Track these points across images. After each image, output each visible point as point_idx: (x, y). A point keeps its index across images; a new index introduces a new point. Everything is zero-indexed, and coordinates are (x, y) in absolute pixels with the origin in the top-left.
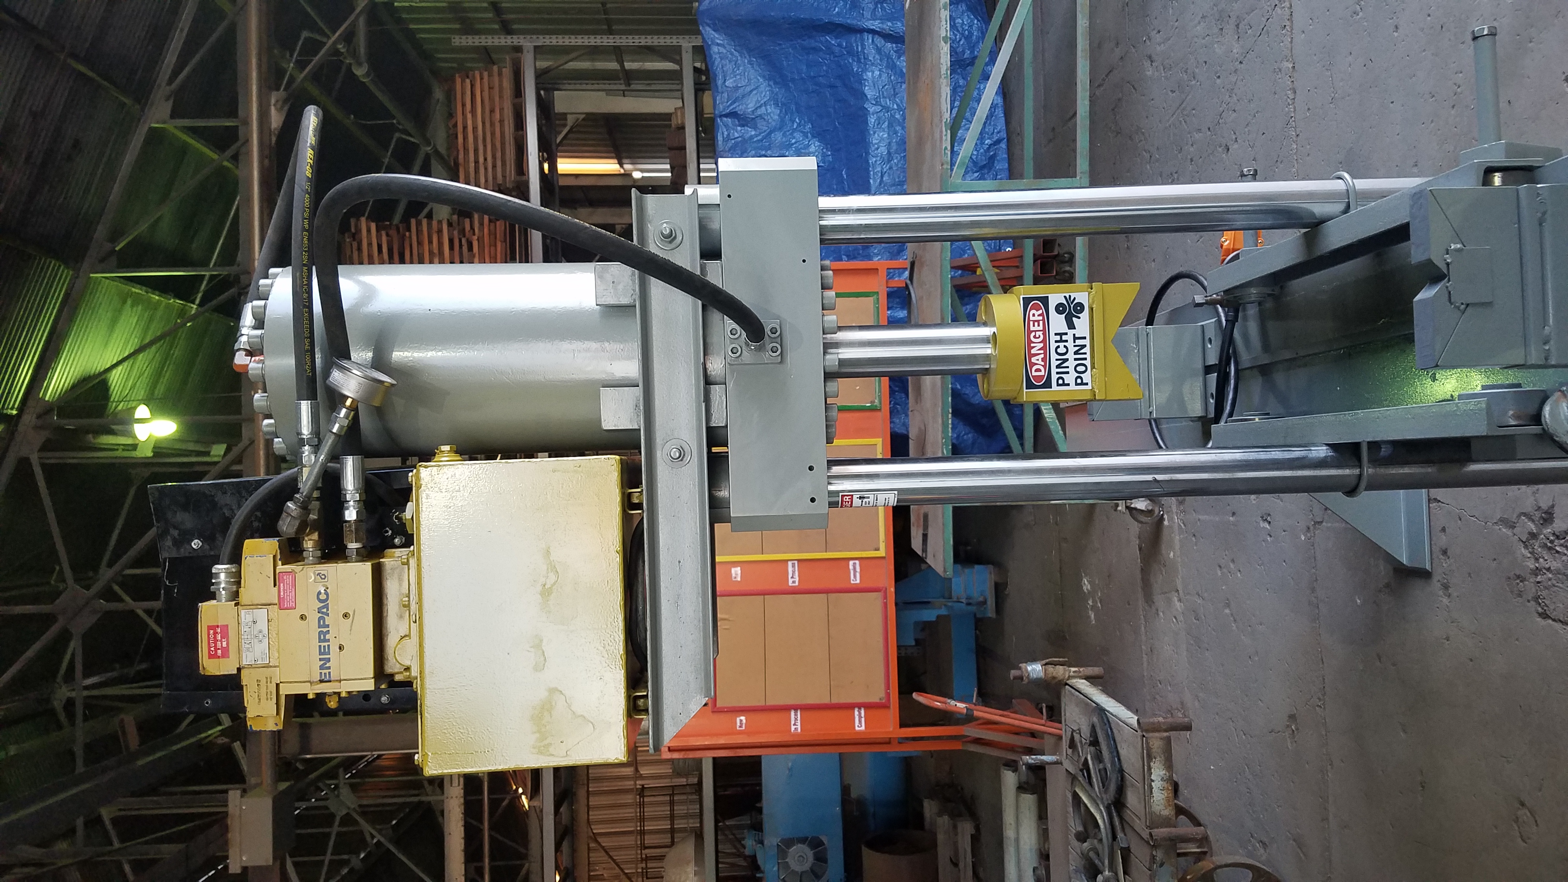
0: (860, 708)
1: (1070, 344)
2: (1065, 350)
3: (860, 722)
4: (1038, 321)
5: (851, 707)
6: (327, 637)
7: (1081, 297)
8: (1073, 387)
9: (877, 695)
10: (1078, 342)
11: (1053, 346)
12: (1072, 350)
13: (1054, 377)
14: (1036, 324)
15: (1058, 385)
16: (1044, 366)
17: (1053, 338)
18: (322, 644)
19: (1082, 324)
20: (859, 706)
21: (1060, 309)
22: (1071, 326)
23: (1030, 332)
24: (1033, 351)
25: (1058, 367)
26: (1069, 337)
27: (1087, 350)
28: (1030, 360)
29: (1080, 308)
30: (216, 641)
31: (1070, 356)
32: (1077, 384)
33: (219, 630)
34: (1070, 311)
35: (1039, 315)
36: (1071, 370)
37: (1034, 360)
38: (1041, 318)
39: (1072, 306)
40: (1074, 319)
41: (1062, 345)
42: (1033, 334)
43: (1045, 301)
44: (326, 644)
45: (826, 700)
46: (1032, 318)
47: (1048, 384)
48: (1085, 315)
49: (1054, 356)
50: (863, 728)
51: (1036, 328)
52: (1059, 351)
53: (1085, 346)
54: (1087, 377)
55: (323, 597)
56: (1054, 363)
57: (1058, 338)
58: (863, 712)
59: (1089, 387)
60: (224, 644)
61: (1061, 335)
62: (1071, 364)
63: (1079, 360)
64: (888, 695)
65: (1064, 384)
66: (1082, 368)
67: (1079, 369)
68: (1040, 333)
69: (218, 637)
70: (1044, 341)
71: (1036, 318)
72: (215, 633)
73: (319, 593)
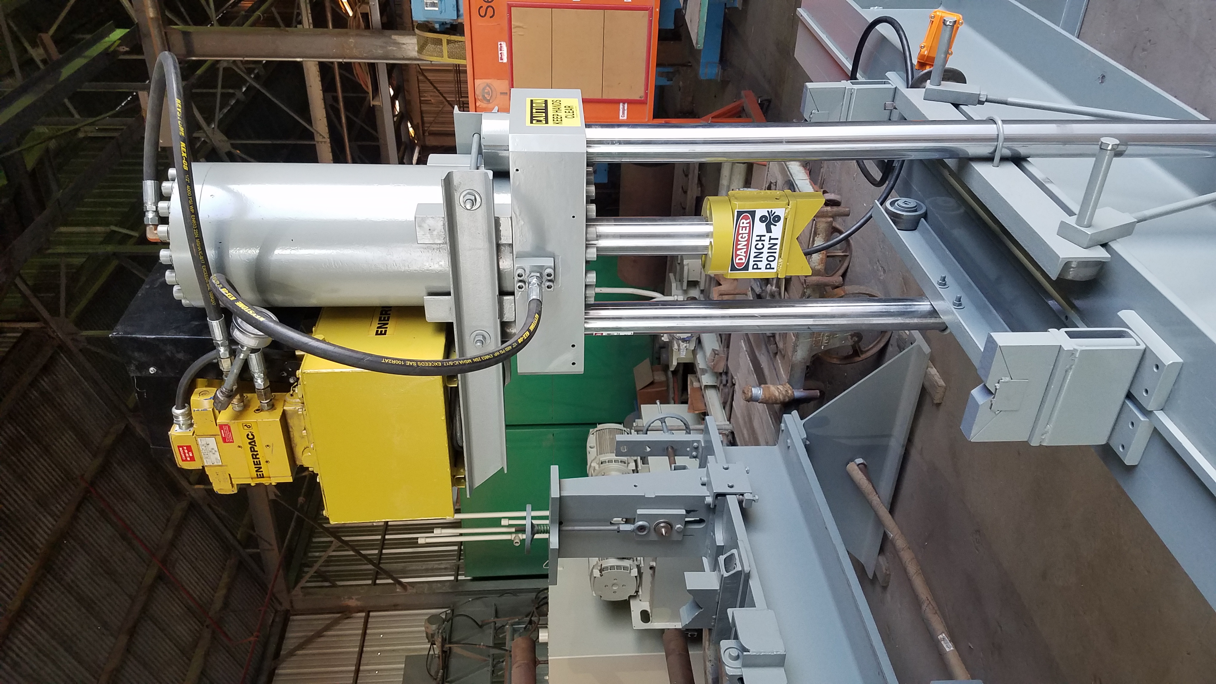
0: (624, 103)
1: (766, 243)
2: (762, 246)
3: (623, 113)
4: (746, 227)
5: (617, 102)
6: (258, 456)
7: (780, 212)
8: (763, 270)
9: (638, 93)
10: (772, 242)
11: (754, 243)
12: (767, 246)
13: (751, 263)
14: (744, 229)
15: (753, 269)
16: (746, 257)
17: (755, 238)
18: (255, 460)
19: (777, 230)
20: (624, 102)
21: (763, 219)
22: (769, 230)
23: (739, 234)
24: (739, 247)
25: (755, 257)
26: (767, 238)
27: (778, 247)
28: (736, 253)
30: (184, 453)
31: (765, 250)
32: (766, 268)
33: (185, 448)
34: (770, 221)
35: (747, 223)
36: (764, 259)
37: (738, 252)
38: (748, 225)
39: (772, 217)
40: (772, 226)
41: (760, 243)
42: (741, 235)
43: (753, 214)
44: (258, 460)
45: (598, 96)
46: (741, 225)
47: (746, 268)
48: (780, 224)
49: (753, 250)
50: (625, 118)
51: (744, 231)
52: (758, 247)
53: (776, 244)
54: (774, 264)
55: (250, 437)
56: (753, 255)
57: (758, 238)
58: (626, 105)
59: (775, 270)
60: (191, 455)
61: (761, 236)
62: (765, 255)
63: (771, 254)
64: (646, 94)
65: (757, 268)
66: (772, 259)
67: (770, 259)
68: (746, 235)
69: (186, 451)
70: (748, 240)
71: (745, 225)
72: (183, 449)
73: (248, 435)
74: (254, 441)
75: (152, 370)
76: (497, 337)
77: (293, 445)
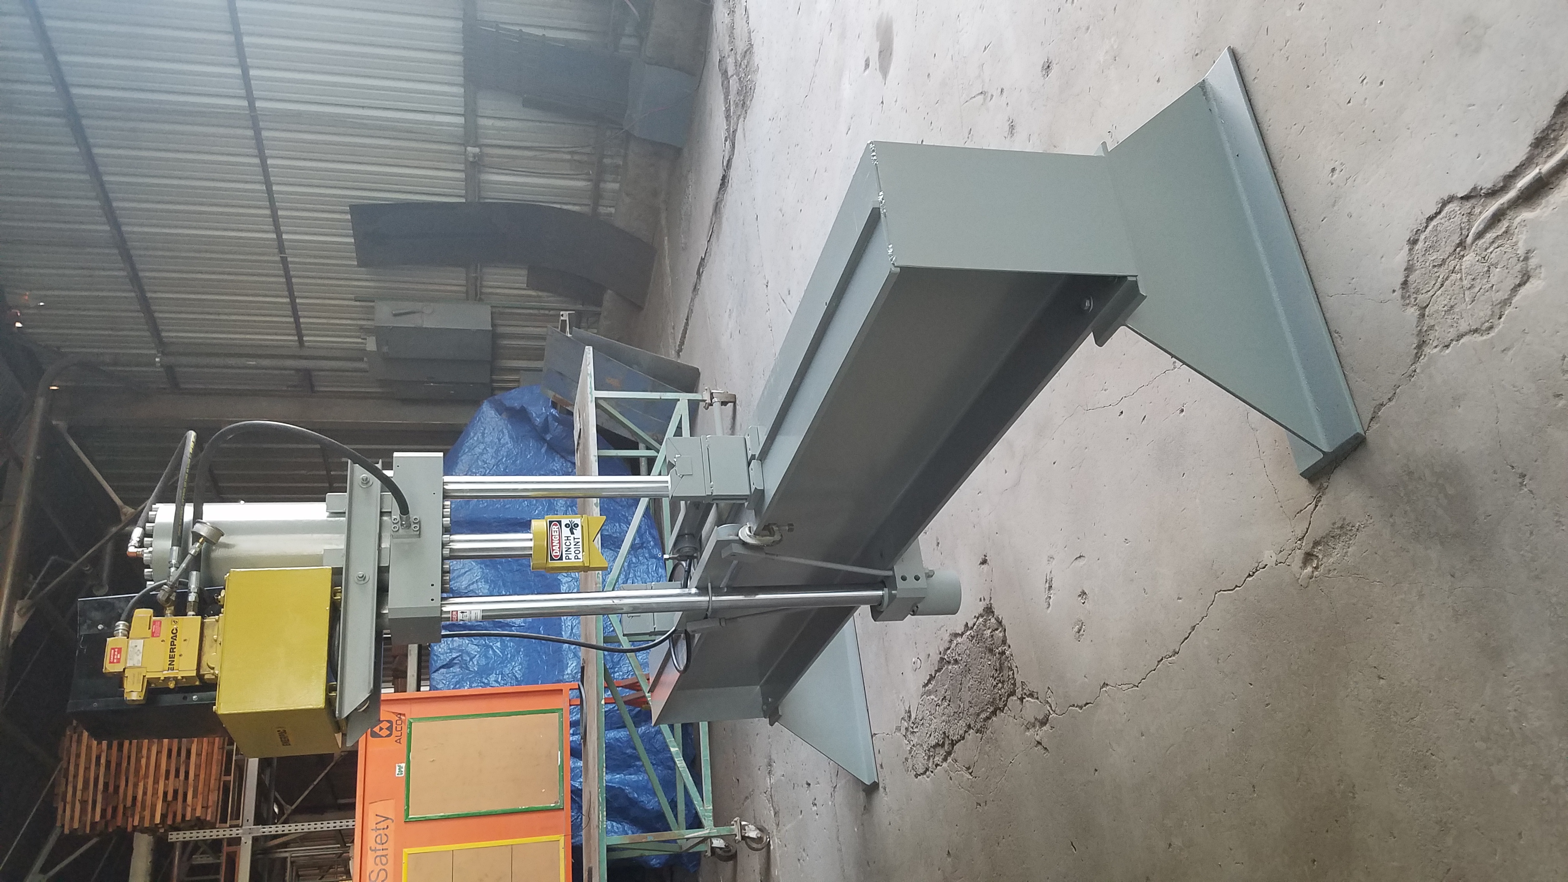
1: (572, 541)
2: (569, 544)
7: (577, 521)
8: (573, 560)
10: (576, 540)
11: (564, 542)
12: (573, 544)
13: (564, 556)
14: (555, 532)
15: (566, 559)
16: (559, 551)
17: (564, 538)
18: (171, 654)
19: (578, 532)
21: (567, 526)
22: (572, 533)
23: (552, 536)
24: (554, 544)
25: (566, 551)
26: (572, 538)
27: (580, 544)
28: (552, 548)
29: (576, 525)
30: (114, 655)
31: (572, 546)
32: (575, 559)
33: (116, 650)
34: (572, 527)
35: (556, 528)
36: (573, 552)
37: (554, 548)
38: (558, 529)
39: (573, 525)
40: (574, 530)
41: (568, 541)
42: (554, 537)
43: (560, 522)
44: (173, 654)
46: (553, 530)
47: (561, 559)
48: (579, 528)
49: (564, 546)
51: (555, 534)
52: (567, 544)
53: (579, 542)
54: (580, 556)
55: (175, 631)
56: (564, 550)
57: (566, 538)
59: (581, 560)
60: (119, 657)
61: (568, 537)
63: (576, 548)
65: (569, 559)
66: (578, 552)
67: (576, 552)
68: (558, 536)
69: (116, 653)
70: (559, 540)
71: (555, 530)
72: (115, 651)
73: (173, 630)
74: (176, 636)
77: (202, 653)
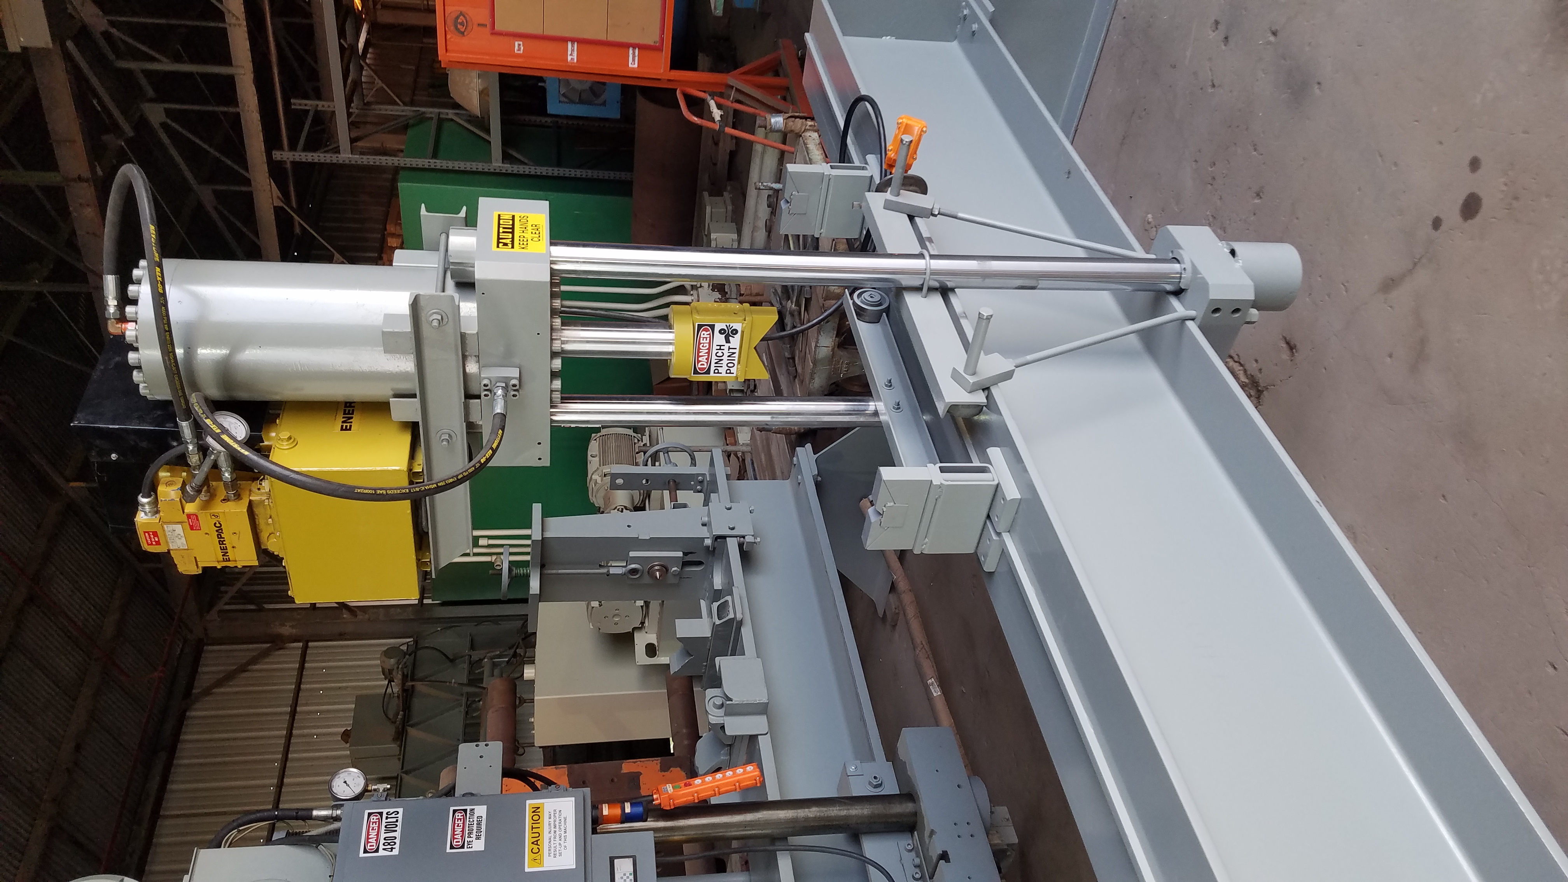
1: (726, 352)
2: (722, 354)
4: (706, 338)
6: (224, 543)
7: (738, 326)
8: (724, 374)
10: (731, 351)
11: (714, 352)
12: (726, 354)
13: (713, 368)
14: (705, 339)
15: (714, 373)
16: (707, 363)
17: (715, 347)
18: (222, 546)
19: (735, 341)
21: (722, 331)
22: (728, 341)
23: (700, 343)
24: (700, 354)
25: (716, 363)
26: (726, 348)
27: (736, 355)
28: (698, 359)
29: (735, 332)
30: (150, 538)
31: (725, 358)
32: (726, 373)
33: (151, 533)
34: (729, 334)
35: (707, 335)
36: (724, 365)
37: (700, 359)
38: (709, 336)
39: (730, 331)
40: (730, 338)
41: (720, 351)
42: (702, 345)
43: (712, 327)
44: (224, 546)
46: (702, 336)
47: (708, 372)
48: (738, 336)
49: (714, 357)
51: (705, 341)
52: (718, 355)
53: (734, 353)
54: (733, 370)
55: (218, 525)
56: (713, 361)
57: (719, 347)
59: (734, 375)
60: (156, 540)
61: (720, 346)
62: (725, 362)
63: (731, 361)
65: (718, 373)
66: (732, 365)
67: (729, 365)
68: (707, 345)
69: (152, 536)
70: (709, 349)
71: (705, 336)
72: (149, 535)
73: (215, 524)
74: (222, 529)
75: (114, 456)
76: (463, 437)
77: (258, 531)
